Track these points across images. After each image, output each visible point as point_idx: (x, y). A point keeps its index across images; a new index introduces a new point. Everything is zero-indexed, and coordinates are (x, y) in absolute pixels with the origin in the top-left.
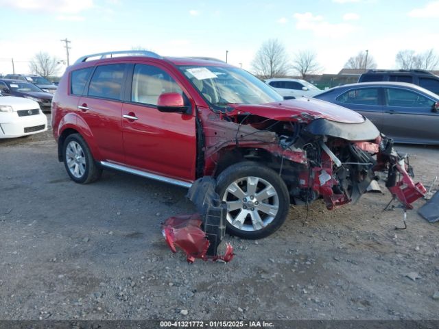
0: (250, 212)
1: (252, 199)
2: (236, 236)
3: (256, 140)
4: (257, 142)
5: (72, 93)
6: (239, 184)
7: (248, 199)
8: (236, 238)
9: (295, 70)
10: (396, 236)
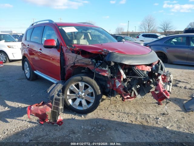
0: (81, 100)
1: (82, 93)
2: (75, 112)
3: (83, 63)
4: (83, 64)
5: (26, 40)
6: (75, 85)
7: (80, 93)
8: (75, 113)
9: (160, 29)
10: (160, 118)
